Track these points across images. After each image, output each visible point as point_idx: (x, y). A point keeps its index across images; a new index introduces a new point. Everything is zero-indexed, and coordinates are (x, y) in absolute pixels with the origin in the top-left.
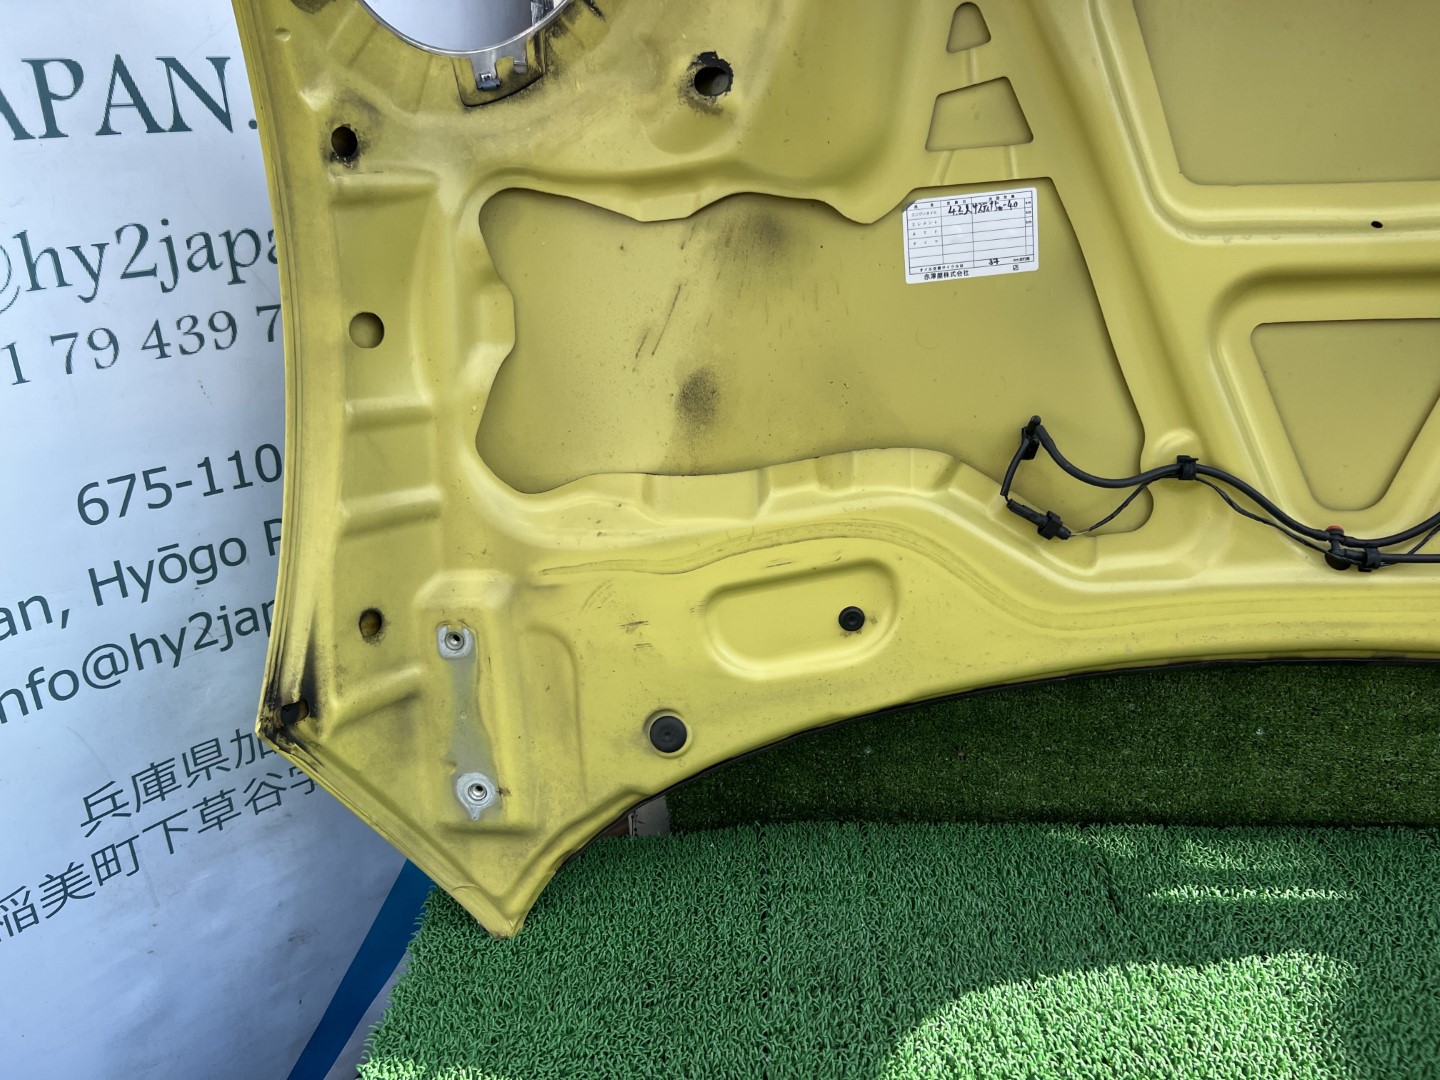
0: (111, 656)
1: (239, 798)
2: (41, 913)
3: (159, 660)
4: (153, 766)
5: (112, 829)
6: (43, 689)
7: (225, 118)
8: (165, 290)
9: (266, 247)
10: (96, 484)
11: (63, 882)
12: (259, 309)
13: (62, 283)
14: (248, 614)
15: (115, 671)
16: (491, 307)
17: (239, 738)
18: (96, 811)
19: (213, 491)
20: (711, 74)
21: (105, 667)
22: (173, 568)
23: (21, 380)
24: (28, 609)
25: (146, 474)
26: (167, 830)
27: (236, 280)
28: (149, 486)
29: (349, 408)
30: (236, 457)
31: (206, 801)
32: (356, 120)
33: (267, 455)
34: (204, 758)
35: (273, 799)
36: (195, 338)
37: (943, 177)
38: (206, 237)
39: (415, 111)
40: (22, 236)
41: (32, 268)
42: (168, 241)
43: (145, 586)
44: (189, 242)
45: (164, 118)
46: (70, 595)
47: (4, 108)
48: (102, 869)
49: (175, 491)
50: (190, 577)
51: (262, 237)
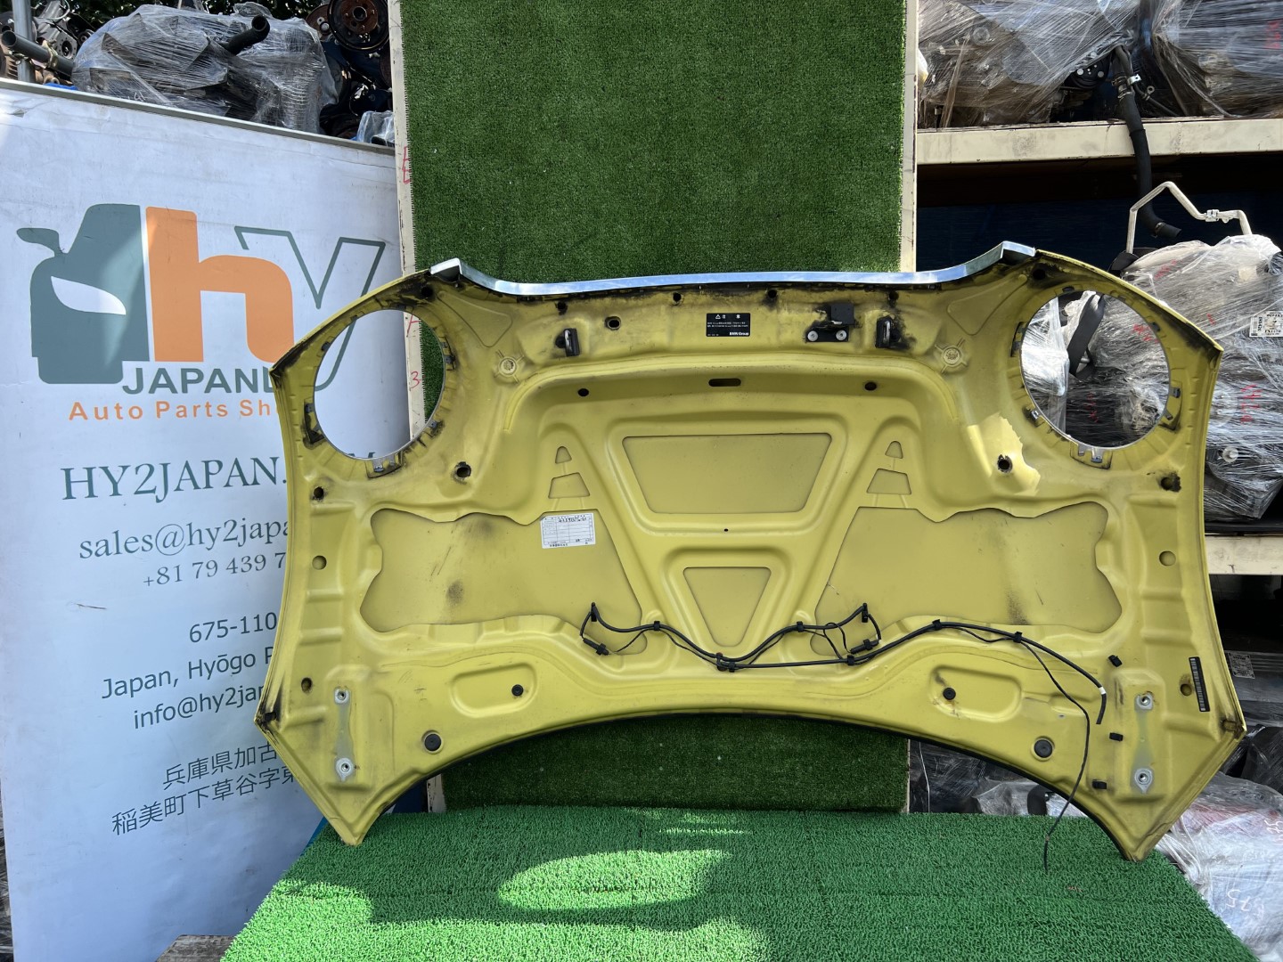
0: (191, 703)
1: (234, 785)
2: (139, 824)
3: (210, 708)
4: (198, 760)
5: (176, 789)
6: (161, 713)
7: (274, 480)
8: (239, 546)
9: (283, 528)
10: (198, 625)
11: (151, 811)
12: (276, 554)
13: (201, 543)
14: (252, 691)
15: (191, 711)
16: (373, 555)
17: (239, 753)
18: (171, 777)
19: (245, 632)
20: (463, 470)
21: (187, 708)
22: (223, 665)
23: (179, 580)
24: (163, 676)
25: (219, 622)
26: (199, 795)
27: (269, 542)
28: (219, 628)
29: (308, 593)
30: (258, 617)
31: (218, 783)
32: (324, 485)
33: (271, 617)
34: (221, 761)
35: (249, 788)
36: (248, 565)
37: (556, 508)
38: (259, 525)
39: (348, 480)
40: (190, 525)
41: (191, 536)
42: (244, 526)
43: (210, 672)
44: (252, 527)
45: (250, 480)
46: (179, 672)
47: (192, 478)
48: (168, 808)
49: (230, 631)
50: (230, 670)
51: (282, 525)
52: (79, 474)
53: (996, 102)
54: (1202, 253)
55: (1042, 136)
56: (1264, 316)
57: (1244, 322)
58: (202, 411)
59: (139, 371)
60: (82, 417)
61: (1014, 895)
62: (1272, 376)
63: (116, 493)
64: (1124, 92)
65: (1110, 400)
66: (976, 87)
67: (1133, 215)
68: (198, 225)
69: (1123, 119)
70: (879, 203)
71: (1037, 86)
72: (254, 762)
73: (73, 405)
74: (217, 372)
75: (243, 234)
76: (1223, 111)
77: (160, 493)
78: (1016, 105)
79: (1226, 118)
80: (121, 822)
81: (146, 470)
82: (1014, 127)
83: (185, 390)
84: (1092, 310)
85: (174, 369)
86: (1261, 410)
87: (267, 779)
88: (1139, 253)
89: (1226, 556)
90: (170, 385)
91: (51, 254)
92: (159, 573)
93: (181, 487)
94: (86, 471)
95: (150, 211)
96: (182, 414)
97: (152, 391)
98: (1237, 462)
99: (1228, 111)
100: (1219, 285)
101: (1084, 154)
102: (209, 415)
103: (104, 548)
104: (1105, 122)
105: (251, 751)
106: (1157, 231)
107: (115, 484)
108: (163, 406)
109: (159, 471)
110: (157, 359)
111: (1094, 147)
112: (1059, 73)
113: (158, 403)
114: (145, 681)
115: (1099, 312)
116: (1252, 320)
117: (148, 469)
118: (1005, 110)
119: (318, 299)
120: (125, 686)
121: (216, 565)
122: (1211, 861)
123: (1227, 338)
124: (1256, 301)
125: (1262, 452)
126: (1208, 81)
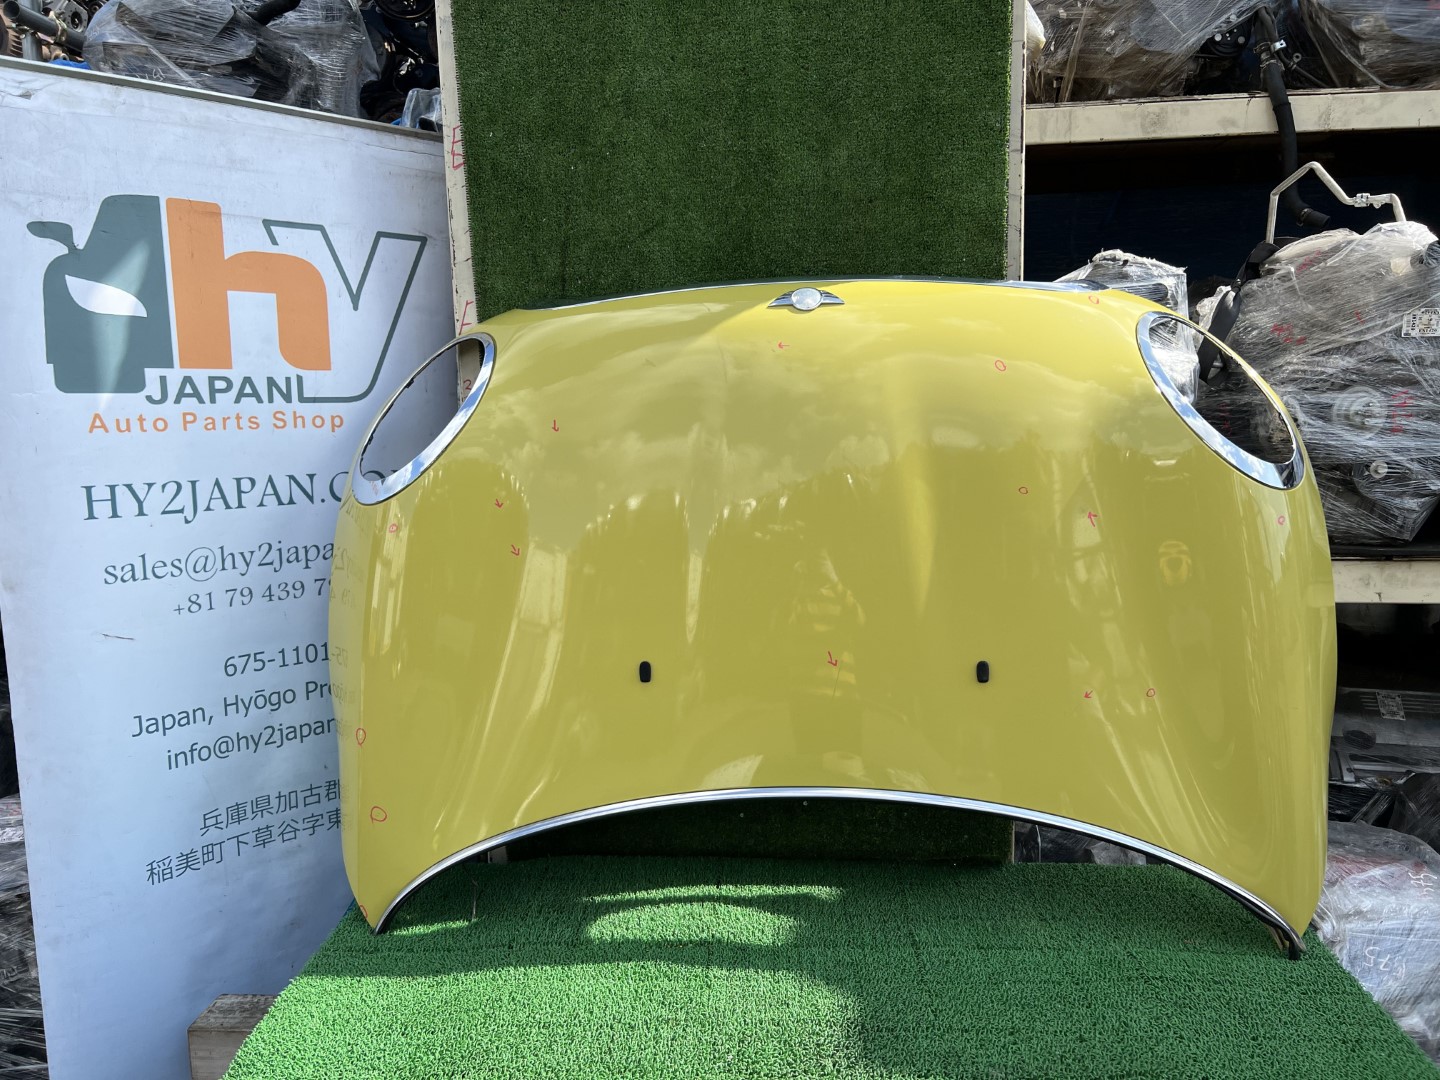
0: (227, 742)
1: (276, 831)
2: (175, 873)
3: (248, 748)
4: (237, 805)
5: (214, 835)
6: (196, 753)
7: (311, 498)
8: (276, 571)
9: (322, 552)
10: (233, 657)
11: (187, 858)
12: (316, 580)
13: (234, 567)
14: (293, 730)
17: (279, 797)
18: (208, 823)
19: (284, 665)
21: (224, 747)
22: (261, 702)
23: (211, 608)
24: (197, 713)
25: (255, 654)
26: (238, 842)
27: (307, 567)
28: (256, 660)
31: (259, 830)
34: (261, 805)
35: (292, 835)
36: (285, 594)
38: (296, 548)
40: (222, 548)
41: (223, 561)
42: (280, 550)
43: (247, 709)
44: (288, 551)
45: (285, 500)
46: (214, 709)
47: (223, 497)
48: (206, 856)
49: (267, 663)
50: (268, 707)
51: (321, 548)
52: (101, 493)
53: (1123, 72)
54: (1350, 242)
55: (1174, 110)
56: (1418, 313)
57: (1396, 320)
58: (233, 422)
59: (163, 379)
60: (102, 429)
61: (1125, 948)
62: (1425, 380)
63: (141, 513)
64: (1267, 60)
65: (1245, 409)
66: (1100, 56)
67: (1274, 200)
68: (223, 219)
69: (1266, 91)
70: (983, 187)
71: (1170, 54)
72: (297, 807)
73: (92, 416)
74: (247, 380)
75: (272, 228)
76: (1379, 82)
77: (189, 513)
78: (1146, 75)
79: (1383, 89)
80: (155, 871)
81: (172, 488)
82: (1143, 100)
83: (213, 400)
84: (1227, 308)
85: (201, 377)
86: (1414, 419)
87: (310, 825)
88: (1280, 243)
89: (1372, 584)
90: (196, 394)
91: (64, 250)
92: (190, 600)
93: (211, 507)
94: (108, 489)
95: (169, 201)
96: (210, 426)
97: (177, 401)
98: (1386, 477)
99: (1386, 82)
100: (1369, 279)
101: (1222, 132)
102: (240, 428)
103: (131, 573)
104: (1246, 95)
105: (293, 795)
106: (1302, 219)
107: (140, 503)
108: (189, 418)
109: (187, 489)
110: (182, 366)
111: (1233, 123)
112: (1194, 39)
113: (185, 415)
114: (177, 718)
115: (1234, 310)
116: (1405, 319)
117: (175, 486)
118: (1133, 81)
119: (355, 299)
120: (157, 724)
121: (251, 592)
122: (1347, 916)
123: (1376, 338)
124: (1410, 296)
125: (1415, 466)
126: (1362, 47)
